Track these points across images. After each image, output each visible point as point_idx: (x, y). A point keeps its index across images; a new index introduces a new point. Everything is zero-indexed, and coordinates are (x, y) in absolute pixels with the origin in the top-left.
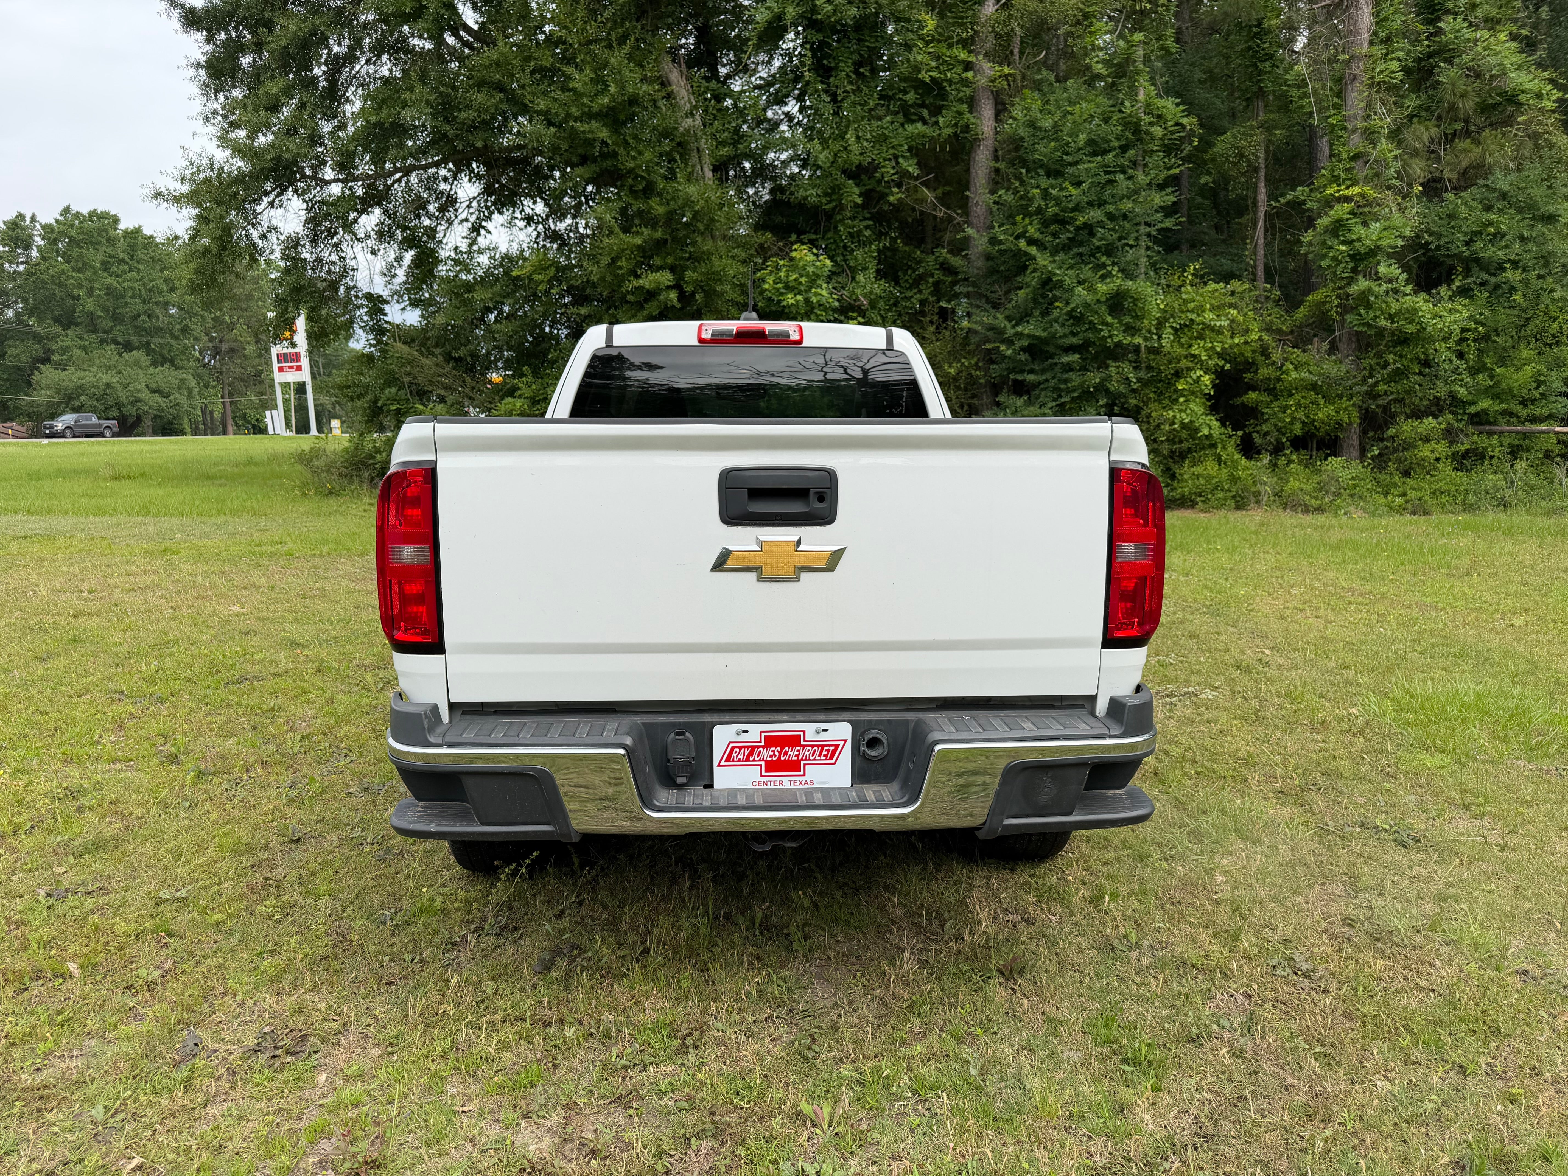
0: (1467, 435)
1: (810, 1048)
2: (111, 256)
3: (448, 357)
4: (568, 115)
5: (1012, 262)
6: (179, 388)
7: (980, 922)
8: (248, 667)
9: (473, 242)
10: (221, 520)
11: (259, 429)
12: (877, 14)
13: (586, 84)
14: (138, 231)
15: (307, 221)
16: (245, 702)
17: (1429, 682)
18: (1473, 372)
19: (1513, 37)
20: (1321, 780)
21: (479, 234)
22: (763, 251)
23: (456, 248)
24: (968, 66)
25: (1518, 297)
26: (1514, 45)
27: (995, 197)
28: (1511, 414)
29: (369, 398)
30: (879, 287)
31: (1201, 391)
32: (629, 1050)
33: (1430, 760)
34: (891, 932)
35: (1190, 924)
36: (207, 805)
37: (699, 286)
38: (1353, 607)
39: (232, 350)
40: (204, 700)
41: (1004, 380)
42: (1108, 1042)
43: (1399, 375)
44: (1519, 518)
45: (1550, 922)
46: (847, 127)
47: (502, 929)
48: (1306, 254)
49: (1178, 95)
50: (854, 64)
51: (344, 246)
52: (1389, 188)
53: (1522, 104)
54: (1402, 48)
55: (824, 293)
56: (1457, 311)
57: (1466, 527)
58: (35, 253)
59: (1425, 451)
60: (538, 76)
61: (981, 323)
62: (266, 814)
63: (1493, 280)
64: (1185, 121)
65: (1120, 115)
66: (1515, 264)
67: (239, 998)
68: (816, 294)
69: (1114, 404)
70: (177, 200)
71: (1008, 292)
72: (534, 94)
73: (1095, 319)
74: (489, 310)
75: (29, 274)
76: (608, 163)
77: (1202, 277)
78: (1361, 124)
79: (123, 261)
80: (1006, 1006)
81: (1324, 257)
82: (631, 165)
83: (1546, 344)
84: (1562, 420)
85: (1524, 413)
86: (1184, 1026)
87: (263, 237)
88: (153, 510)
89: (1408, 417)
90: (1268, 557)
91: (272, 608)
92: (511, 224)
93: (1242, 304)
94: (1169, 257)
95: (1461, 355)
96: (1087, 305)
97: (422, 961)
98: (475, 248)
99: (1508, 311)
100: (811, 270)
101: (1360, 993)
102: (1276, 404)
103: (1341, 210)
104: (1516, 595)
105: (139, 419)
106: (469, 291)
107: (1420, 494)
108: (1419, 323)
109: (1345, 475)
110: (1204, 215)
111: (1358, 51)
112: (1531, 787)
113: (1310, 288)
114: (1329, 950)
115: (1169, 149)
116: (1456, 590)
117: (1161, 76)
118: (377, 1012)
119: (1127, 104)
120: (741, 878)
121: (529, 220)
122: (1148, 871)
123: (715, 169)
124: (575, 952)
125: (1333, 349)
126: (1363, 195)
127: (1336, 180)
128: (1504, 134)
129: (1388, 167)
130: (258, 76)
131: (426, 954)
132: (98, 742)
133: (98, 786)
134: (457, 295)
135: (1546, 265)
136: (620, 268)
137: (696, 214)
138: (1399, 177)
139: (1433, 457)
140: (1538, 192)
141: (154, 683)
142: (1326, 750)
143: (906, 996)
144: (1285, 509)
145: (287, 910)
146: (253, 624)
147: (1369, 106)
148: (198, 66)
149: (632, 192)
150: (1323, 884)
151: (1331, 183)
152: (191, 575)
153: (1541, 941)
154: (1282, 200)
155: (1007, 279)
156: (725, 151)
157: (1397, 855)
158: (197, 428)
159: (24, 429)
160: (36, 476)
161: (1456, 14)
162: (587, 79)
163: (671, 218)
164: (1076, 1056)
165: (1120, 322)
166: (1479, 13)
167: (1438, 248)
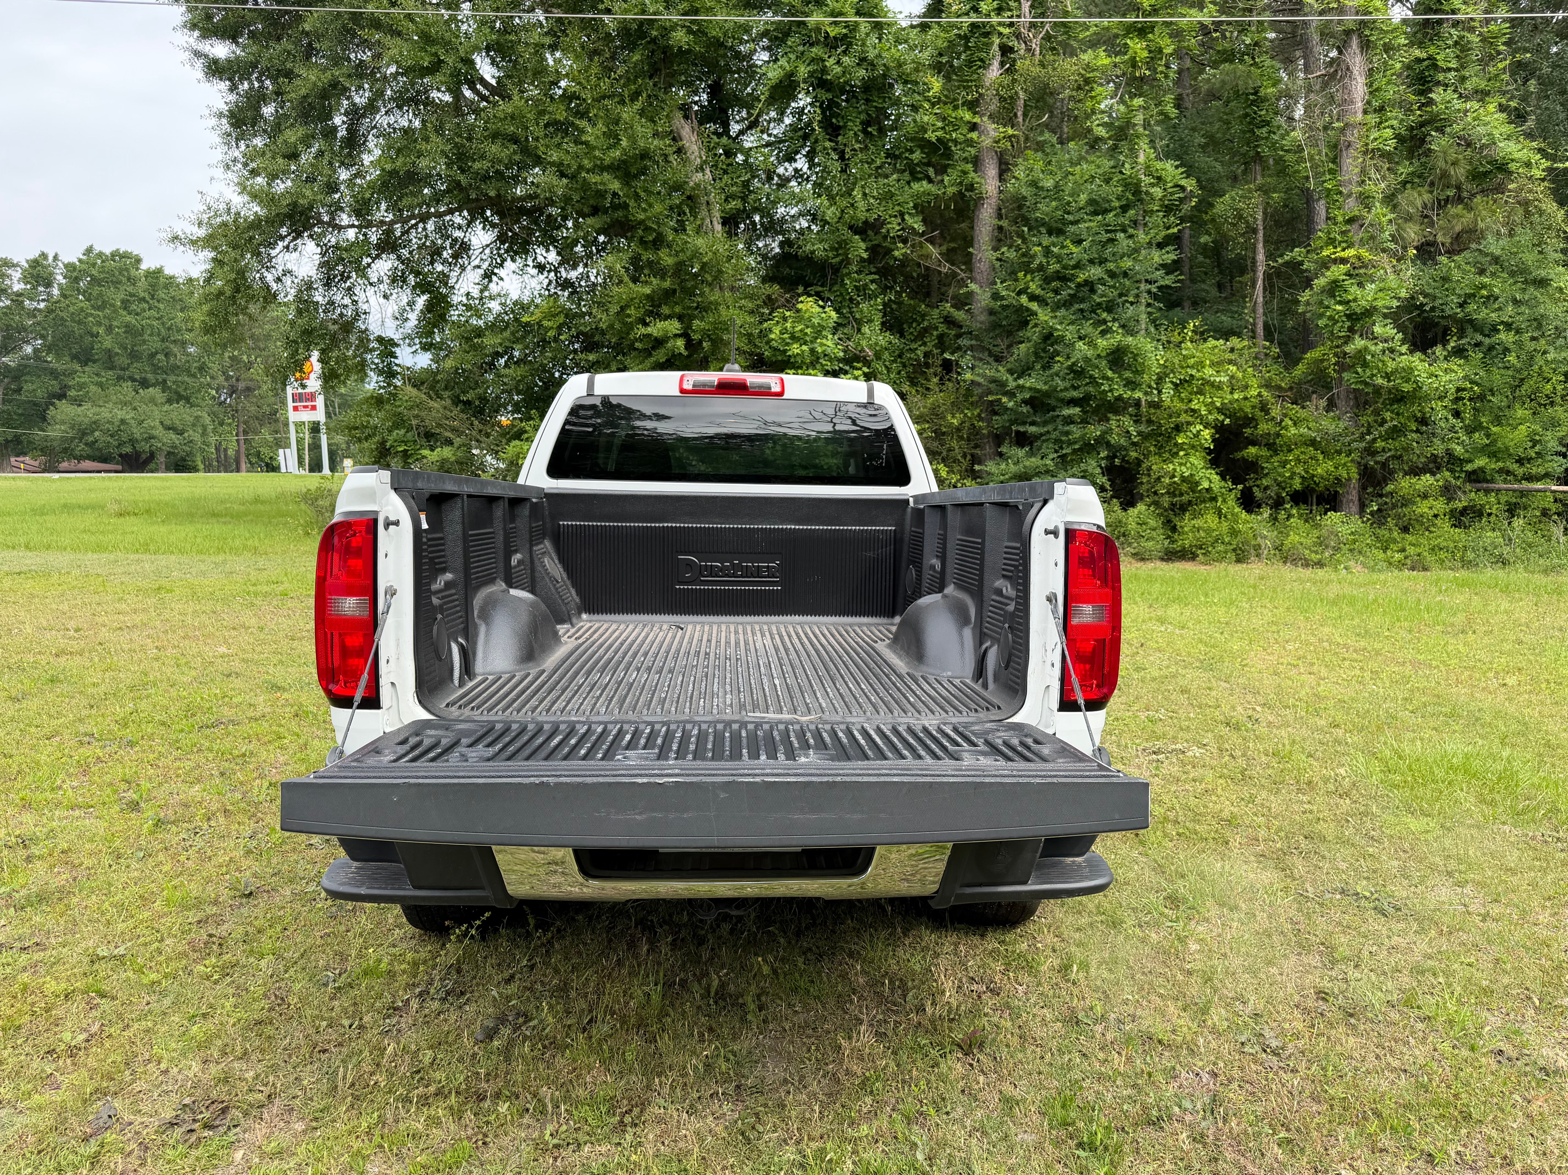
0: (1465, 492)
1: (753, 1128)
2: (131, 295)
3: (456, 401)
4: (581, 167)
5: (1014, 317)
6: (194, 425)
7: (943, 992)
8: (226, 711)
9: (485, 288)
10: (220, 558)
11: (272, 468)
12: (884, 76)
13: (598, 137)
14: (159, 271)
15: (322, 265)
16: (216, 747)
17: (1419, 743)
18: (1470, 430)
19: (1502, 108)
20: (1304, 844)
21: (490, 281)
22: (770, 302)
23: (468, 294)
24: (974, 127)
25: (1512, 358)
26: (1504, 115)
27: (998, 254)
28: (1508, 472)
29: (376, 439)
30: (883, 339)
31: (1201, 445)
32: (564, 1128)
33: (1415, 824)
34: (852, 1002)
35: (1161, 996)
36: (161, 857)
37: (706, 335)
38: (1347, 663)
39: (248, 389)
40: (175, 744)
41: (1007, 431)
42: (1065, 1124)
43: (1396, 432)
44: (1517, 575)
45: (1529, 998)
46: (854, 184)
47: (448, 993)
48: (1304, 313)
49: (1178, 157)
50: (862, 123)
51: (357, 290)
52: (1384, 251)
53: (1511, 173)
54: (1395, 118)
55: (829, 344)
56: (1453, 371)
57: (1463, 584)
58: (56, 291)
59: (1423, 508)
60: (551, 129)
61: (984, 376)
62: (221, 866)
63: (1487, 341)
64: (1183, 182)
65: (1120, 177)
66: (1508, 326)
67: (163, 1066)
68: (822, 345)
69: (1115, 457)
70: (193, 243)
71: (1010, 346)
72: (547, 146)
73: (1096, 373)
74: (498, 355)
75: (49, 311)
76: (620, 213)
77: (1202, 333)
78: (1356, 189)
79: (143, 299)
80: (962, 1084)
81: (1321, 316)
82: (642, 216)
83: (1540, 405)
84: (1559, 479)
85: (1520, 471)
86: (1145, 1108)
87: (278, 280)
88: (152, 547)
89: (1406, 474)
90: (1265, 611)
91: (258, 649)
92: (523, 270)
93: (1241, 361)
94: (1171, 313)
95: (1457, 414)
96: (1087, 360)
97: (361, 1027)
98: (486, 294)
99: (1503, 371)
100: (816, 321)
101: (1330, 1073)
102: (1276, 459)
103: (1337, 272)
104: (1510, 653)
105: (152, 456)
106: (479, 336)
107: (1418, 550)
108: (1417, 382)
109: (1344, 530)
110: (1206, 273)
111: (1352, 120)
112: (1516, 853)
113: (1310, 346)
114: (1300, 1026)
115: (1168, 209)
116: (1450, 648)
117: (1162, 139)
118: (305, 1082)
119: (1127, 166)
120: (701, 941)
121: (541, 268)
122: (1121, 938)
123: (725, 222)
124: (521, 1020)
125: (1331, 405)
126: (1359, 258)
127: (1332, 242)
128: (1495, 201)
129: (1382, 231)
130: (278, 125)
131: (367, 1019)
132: (60, 788)
133: (51, 834)
134: (468, 339)
135: (1539, 326)
136: (629, 316)
137: (704, 266)
138: (1394, 239)
139: (1431, 513)
140: (1530, 258)
141: (126, 726)
142: (1311, 812)
143: (859, 1073)
144: (1285, 563)
145: (226, 971)
146: (237, 666)
147: (1363, 171)
148: (221, 115)
149: (642, 242)
150: (1300, 954)
151: (1327, 245)
152: (180, 614)
153: (1519, 1018)
154: (1280, 261)
155: (1010, 334)
156: (734, 204)
157: (1375, 924)
158: (210, 465)
159: (36, 463)
160: (40, 511)
161: (1447, 85)
162: (599, 133)
163: (680, 269)
164: (1030, 1138)
165: (1120, 377)
166: (1469, 85)
167: (1433, 309)
